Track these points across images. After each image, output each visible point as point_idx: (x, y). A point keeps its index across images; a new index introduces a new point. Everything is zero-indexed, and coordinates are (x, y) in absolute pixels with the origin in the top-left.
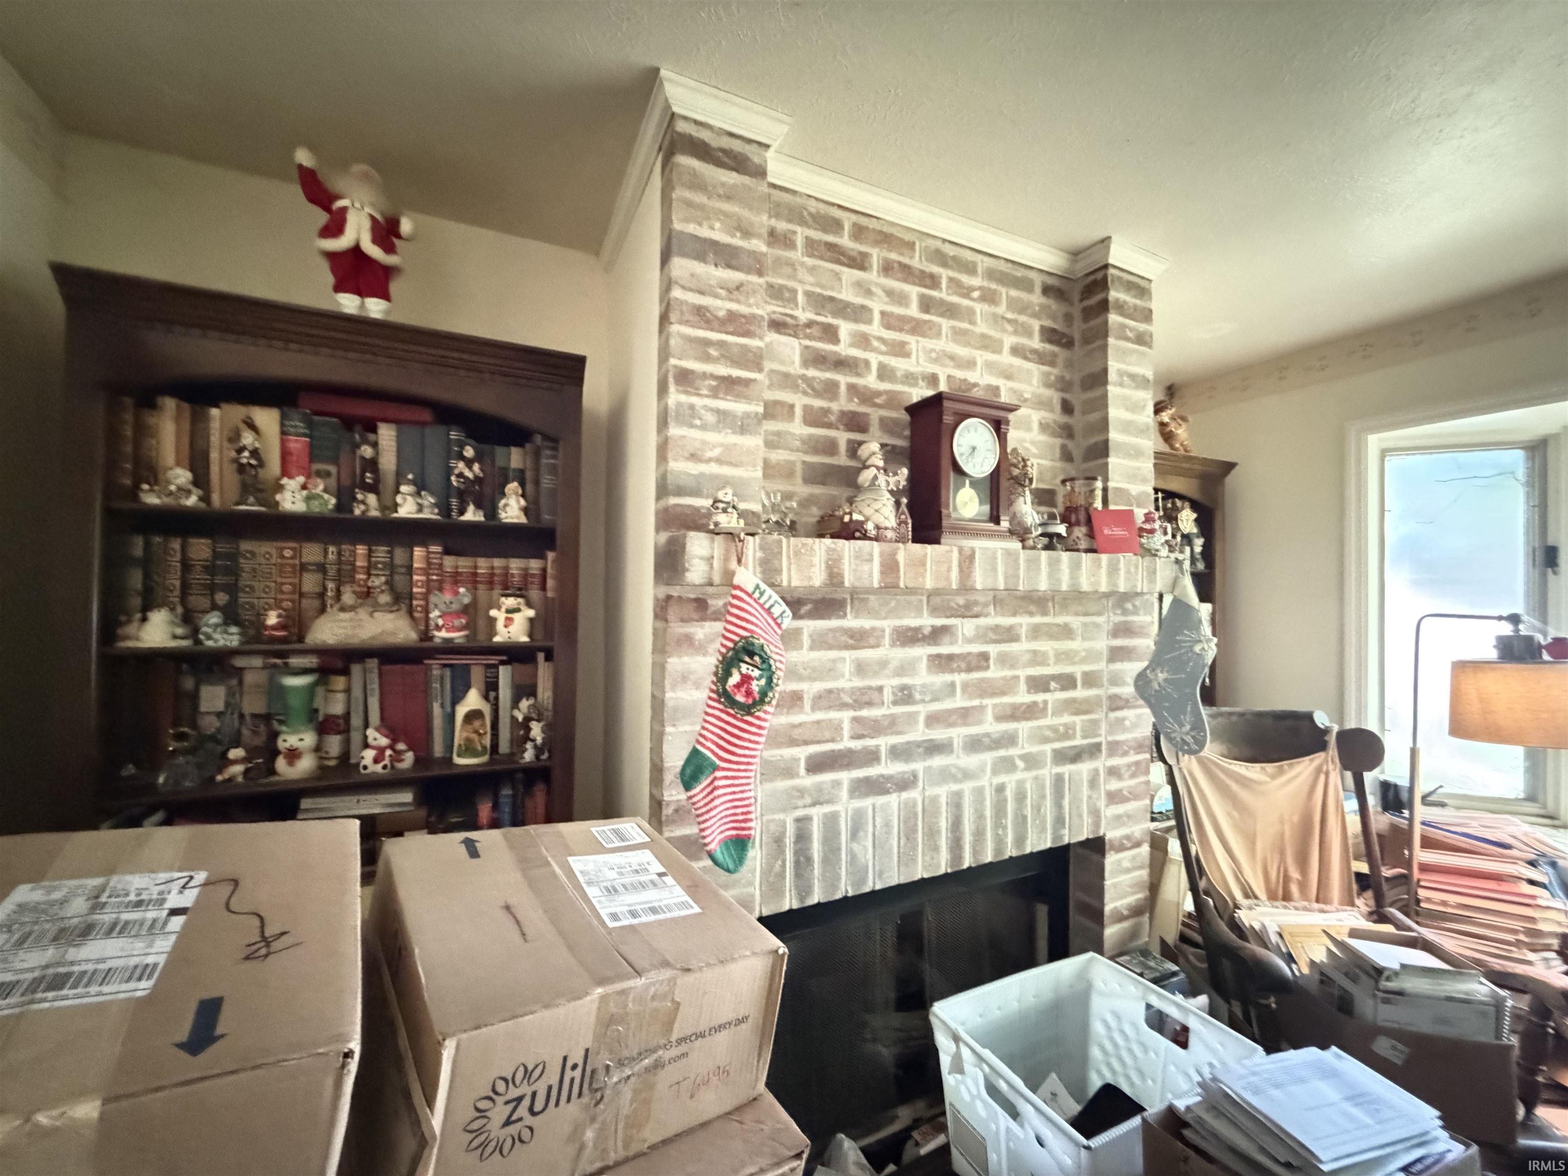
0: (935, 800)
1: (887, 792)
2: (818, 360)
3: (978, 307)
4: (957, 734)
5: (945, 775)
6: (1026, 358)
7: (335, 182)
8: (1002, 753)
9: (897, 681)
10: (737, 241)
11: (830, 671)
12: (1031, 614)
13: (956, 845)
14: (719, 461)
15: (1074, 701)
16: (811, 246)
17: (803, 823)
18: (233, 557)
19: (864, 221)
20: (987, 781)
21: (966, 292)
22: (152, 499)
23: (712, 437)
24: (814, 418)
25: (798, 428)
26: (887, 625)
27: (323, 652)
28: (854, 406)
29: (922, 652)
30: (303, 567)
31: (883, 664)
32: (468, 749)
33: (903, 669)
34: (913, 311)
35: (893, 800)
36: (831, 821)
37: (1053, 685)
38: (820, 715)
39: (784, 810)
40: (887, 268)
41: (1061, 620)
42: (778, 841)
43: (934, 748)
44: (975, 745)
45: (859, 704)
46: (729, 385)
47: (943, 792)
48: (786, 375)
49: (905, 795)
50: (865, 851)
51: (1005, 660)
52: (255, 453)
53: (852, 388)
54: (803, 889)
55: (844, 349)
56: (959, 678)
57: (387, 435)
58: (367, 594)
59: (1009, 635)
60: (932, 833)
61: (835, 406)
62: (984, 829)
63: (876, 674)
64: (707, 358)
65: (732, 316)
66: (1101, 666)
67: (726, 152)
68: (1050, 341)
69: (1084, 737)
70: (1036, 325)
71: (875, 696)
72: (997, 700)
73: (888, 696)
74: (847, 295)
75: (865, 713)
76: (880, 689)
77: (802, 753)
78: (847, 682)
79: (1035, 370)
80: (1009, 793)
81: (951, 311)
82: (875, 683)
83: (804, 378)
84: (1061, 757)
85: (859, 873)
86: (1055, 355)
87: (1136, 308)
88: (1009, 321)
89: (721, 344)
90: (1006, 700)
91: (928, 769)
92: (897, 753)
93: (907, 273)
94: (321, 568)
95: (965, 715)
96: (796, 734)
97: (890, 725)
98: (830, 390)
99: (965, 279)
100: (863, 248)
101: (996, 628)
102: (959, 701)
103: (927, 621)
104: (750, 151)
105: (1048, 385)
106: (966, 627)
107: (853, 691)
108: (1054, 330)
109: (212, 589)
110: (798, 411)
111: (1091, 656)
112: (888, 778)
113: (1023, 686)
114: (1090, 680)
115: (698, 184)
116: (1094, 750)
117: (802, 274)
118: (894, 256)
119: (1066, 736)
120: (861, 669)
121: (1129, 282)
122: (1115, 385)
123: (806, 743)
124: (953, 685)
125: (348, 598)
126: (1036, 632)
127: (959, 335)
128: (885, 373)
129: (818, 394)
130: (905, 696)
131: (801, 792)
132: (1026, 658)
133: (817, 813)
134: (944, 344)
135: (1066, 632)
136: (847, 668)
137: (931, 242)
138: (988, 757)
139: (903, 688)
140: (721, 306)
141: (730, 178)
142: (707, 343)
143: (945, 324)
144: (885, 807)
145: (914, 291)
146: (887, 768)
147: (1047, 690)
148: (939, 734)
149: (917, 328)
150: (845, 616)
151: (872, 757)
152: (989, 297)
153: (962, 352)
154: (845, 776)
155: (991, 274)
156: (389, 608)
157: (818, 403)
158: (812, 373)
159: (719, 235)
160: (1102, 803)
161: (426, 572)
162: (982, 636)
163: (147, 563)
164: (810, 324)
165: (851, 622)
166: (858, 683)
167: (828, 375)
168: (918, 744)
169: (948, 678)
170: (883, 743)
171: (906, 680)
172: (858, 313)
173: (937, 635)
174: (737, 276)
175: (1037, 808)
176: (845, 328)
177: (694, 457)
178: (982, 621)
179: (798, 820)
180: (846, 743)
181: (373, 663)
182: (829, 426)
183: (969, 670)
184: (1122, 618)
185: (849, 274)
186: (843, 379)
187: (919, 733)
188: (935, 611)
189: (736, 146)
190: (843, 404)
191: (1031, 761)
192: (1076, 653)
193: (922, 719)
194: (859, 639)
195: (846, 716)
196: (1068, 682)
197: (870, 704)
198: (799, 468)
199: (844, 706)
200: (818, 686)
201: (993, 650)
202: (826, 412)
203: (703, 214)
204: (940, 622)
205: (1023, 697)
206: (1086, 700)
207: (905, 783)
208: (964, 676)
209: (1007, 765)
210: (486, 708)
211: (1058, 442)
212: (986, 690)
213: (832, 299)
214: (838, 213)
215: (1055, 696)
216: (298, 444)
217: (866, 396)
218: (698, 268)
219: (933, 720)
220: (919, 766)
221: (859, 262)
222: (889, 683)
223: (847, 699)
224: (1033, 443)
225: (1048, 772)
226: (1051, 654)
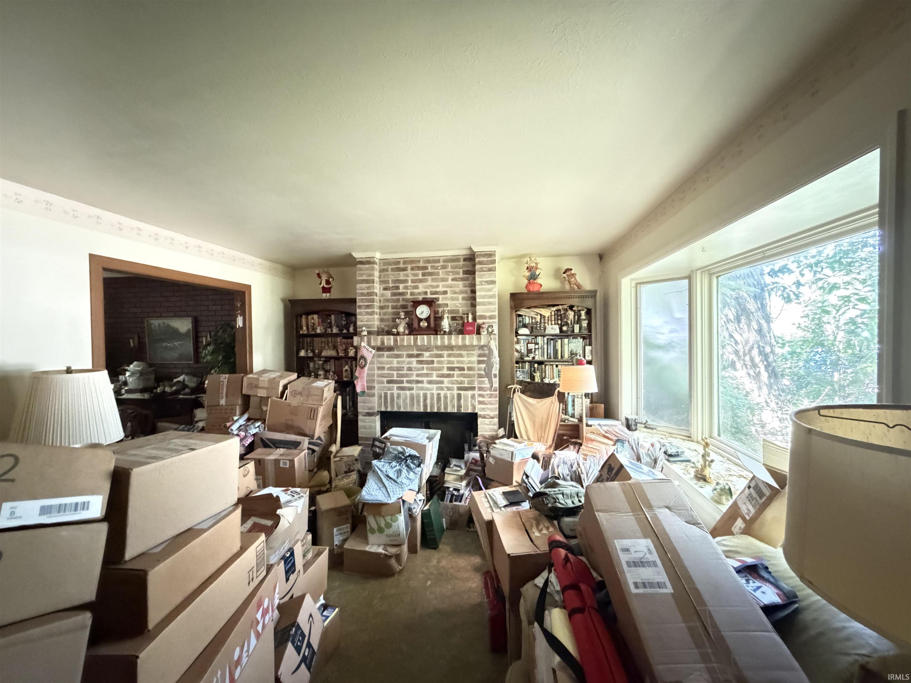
0: (419, 394)
1: (406, 390)
2: (394, 294)
3: (440, 271)
4: (425, 379)
5: (422, 389)
6: (457, 281)
7: (321, 275)
8: (439, 385)
9: (407, 366)
10: (369, 278)
11: (391, 363)
12: (447, 350)
13: (425, 406)
14: (366, 321)
15: (464, 374)
16: (392, 270)
17: (386, 394)
18: (313, 340)
19: (406, 259)
20: (435, 392)
21: (437, 268)
22: (301, 332)
23: (365, 317)
24: (393, 307)
25: (390, 310)
26: (405, 353)
27: (326, 357)
28: (404, 303)
29: (414, 360)
30: (322, 342)
31: (404, 362)
32: (346, 377)
33: (409, 363)
34: (420, 277)
35: (408, 393)
36: (392, 395)
37: (456, 369)
38: (389, 372)
39: (382, 390)
40: (412, 269)
41: (459, 352)
42: (381, 396)
43: (418, 382)
44: (430, 382)
45: (398, 370)
46: (368, 307)
47: (421, 393)
48: (387, 299)
49: (411, 392)
50: (401, 403)
51: (439, 362)
52: (313, 323)
53: (403, 299)
54: (386, 407)
55: (401, 290)
56: (425, 366)
57: (333, 317)
58: (329, 347)
59: (441, 356)
60: (418, 402)
61: (399, 304)
62: (434, 404)
63: (402, 364)
64: (364, 302)
65: (368, 293)
66: (475, 365)
67: (366, 261)
68: (467, 274)
69: (468, 384)
70: (461, 271)
71: (402, 369)
72: (438, 372)
73: (405, 369)
74: (402, 278)
75: (400, 372)
76: (403, 367)
77: (385, 379)
78: (395, 365)
79: (461, 283)
80: (442, 395)
81: (431, 274)
82: (402, 366)
83: (391, 299)
84: (459, 389)
85: (399, 407)
86: (468, 278)
87: (488, 261)
88: (451, 272)
89: (366, 299)
90: (440, 372)
91: (417, 387)
92: (408, 382)
93: (419, 268)
94: (324, 342)
95: (427, 375)
96: (383, 375)
97: (406, 375)
98: (398, 300)
99: (436, 265)
100: (406, 266)
101: (436, 354)
102: (425, 371)
103: (415, 352)
104: (371, 260)
105: (465, 287)
106: (427, 354)
107: (396, 367)
108: (468, 271)
109: (310, 346)
110: (390, 307)
111: (470, 362)
112: (406, 387)
113: (445, 369)
114: (470, 369)
115: (361, 269)
116: (473, 388)
117: (391, 276)
118: (414, 265)
119: (461, 383)
120: (398, 362)
121: (485, 254)
122: (479, 285)
123: (386, 377)
124: (423, 367)
125: (326, 348)
126: (449, 356)
127: (433, 280)
128: (412, 294)
129: (395, 302)
130: (410, 369)
131: (385, 387)
132: (446, 362)
133: (389, 392)
134: (429, 283)
135: (461, 356)
136: (395, 362)
137: (425, 259)
138: (435, 386)
139: (409, 367)
140: (365, 291)
141: (367, 266)
142: (363, 299)
143: (429, 278)
144: (406, 394)
145: (420, 272)
146: (405, 385)
147: (454, 370)
148: (420, 379)
149: (421, 281)
150: (394, 351)
151: (402, 382)
152: (444, 267)
153: (435, 284)
154: (395, 386)
155: (444, 261)
156: (333, 349)
157: (395, 304)
158: (393, 298)
159: (365, 278)
160: (476, 404)
161: (340, 342)
162: (431, 356)
163: (303, 342)
164: (392, 287)
165: (396, 352)
166: (397, 365)
167: (397, 297)
168: (414, 380)
169: (422, 366)
170: (405, 379)
171: (410, 366)
172: (406, 281)
173: (418, 356)
174: (368, 285)
175: (452, 401)
176: (401, 286)
177: (362, 321)
178: (432, 352)
179: (385, 393)
180: (395, 378)
181: (333, 360)
182: (397, 309)
183: (428, 364)
184: (482, 352)
185: (402, 273)
186: (401, 298)
187: (414, 378)
188: (417, 350)
189: (368, 259)
190: (401, 303)
191: (448, 389)
192: (465, 361)
193: (415, 375)
194: (397, 356)
195: (395, 373)
196: (462, 369)
197: (401, 370)
198: (391, 319)
199: (395, 370)
200: (388, 366)
201: (435, 360)
202: (397, 306)
203: (362, 275)
204: (419, 353)
205: (445, 372)
206: (467, 374)
207: (411, 389)
208: (427, 365)
209: (442, 389)
210: (349, 370)
211: (469, 302)
212: (432, 369)
213: (398, 280)
214: (398, 260)
215: (456, 372)
216: (320, 320)
217: (407, 300)
218: (361, 285)
219: (418, 375)
220: (414, 386)
221: (405, 269)
222: (406, 366)
223: (395, 369)
224: (459, 304)
225: (456, 392)
226: (455, 361)
